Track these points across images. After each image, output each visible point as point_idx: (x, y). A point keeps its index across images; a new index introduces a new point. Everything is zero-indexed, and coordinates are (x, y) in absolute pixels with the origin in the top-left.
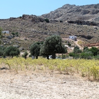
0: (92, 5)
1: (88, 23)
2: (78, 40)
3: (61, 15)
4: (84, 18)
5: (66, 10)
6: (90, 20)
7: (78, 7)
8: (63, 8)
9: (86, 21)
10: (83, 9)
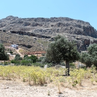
0: (33, 18)
1: (29, 34)
3: (5, 25)
4: (25, 29)
5: (9, 21)
6: (31, 31)
7: (21, 19)
8: (6, 19)
9: (27, 32)
10: (24, 21)
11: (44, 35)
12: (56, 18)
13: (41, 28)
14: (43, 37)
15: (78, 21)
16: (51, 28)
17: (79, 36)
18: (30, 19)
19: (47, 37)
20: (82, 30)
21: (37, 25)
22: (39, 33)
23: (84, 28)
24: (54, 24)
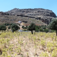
1: (25, 16)
2: (22, 23)
4: (23, 14)
5: (15, 10)
8: (14, 9)
10: (22, 10)
11: (32, 16)
12: (37, 9)
13: (30, 13)
14: (32, 17)
15: (47, 10)
16: (35, 13)
17: (48, 17)
18: (25, 9)
19: (33, 18)
20: (49, 14)
21: (28, 12)
22: (30, 16)
23: (50, 13)
24: (36, 11)
